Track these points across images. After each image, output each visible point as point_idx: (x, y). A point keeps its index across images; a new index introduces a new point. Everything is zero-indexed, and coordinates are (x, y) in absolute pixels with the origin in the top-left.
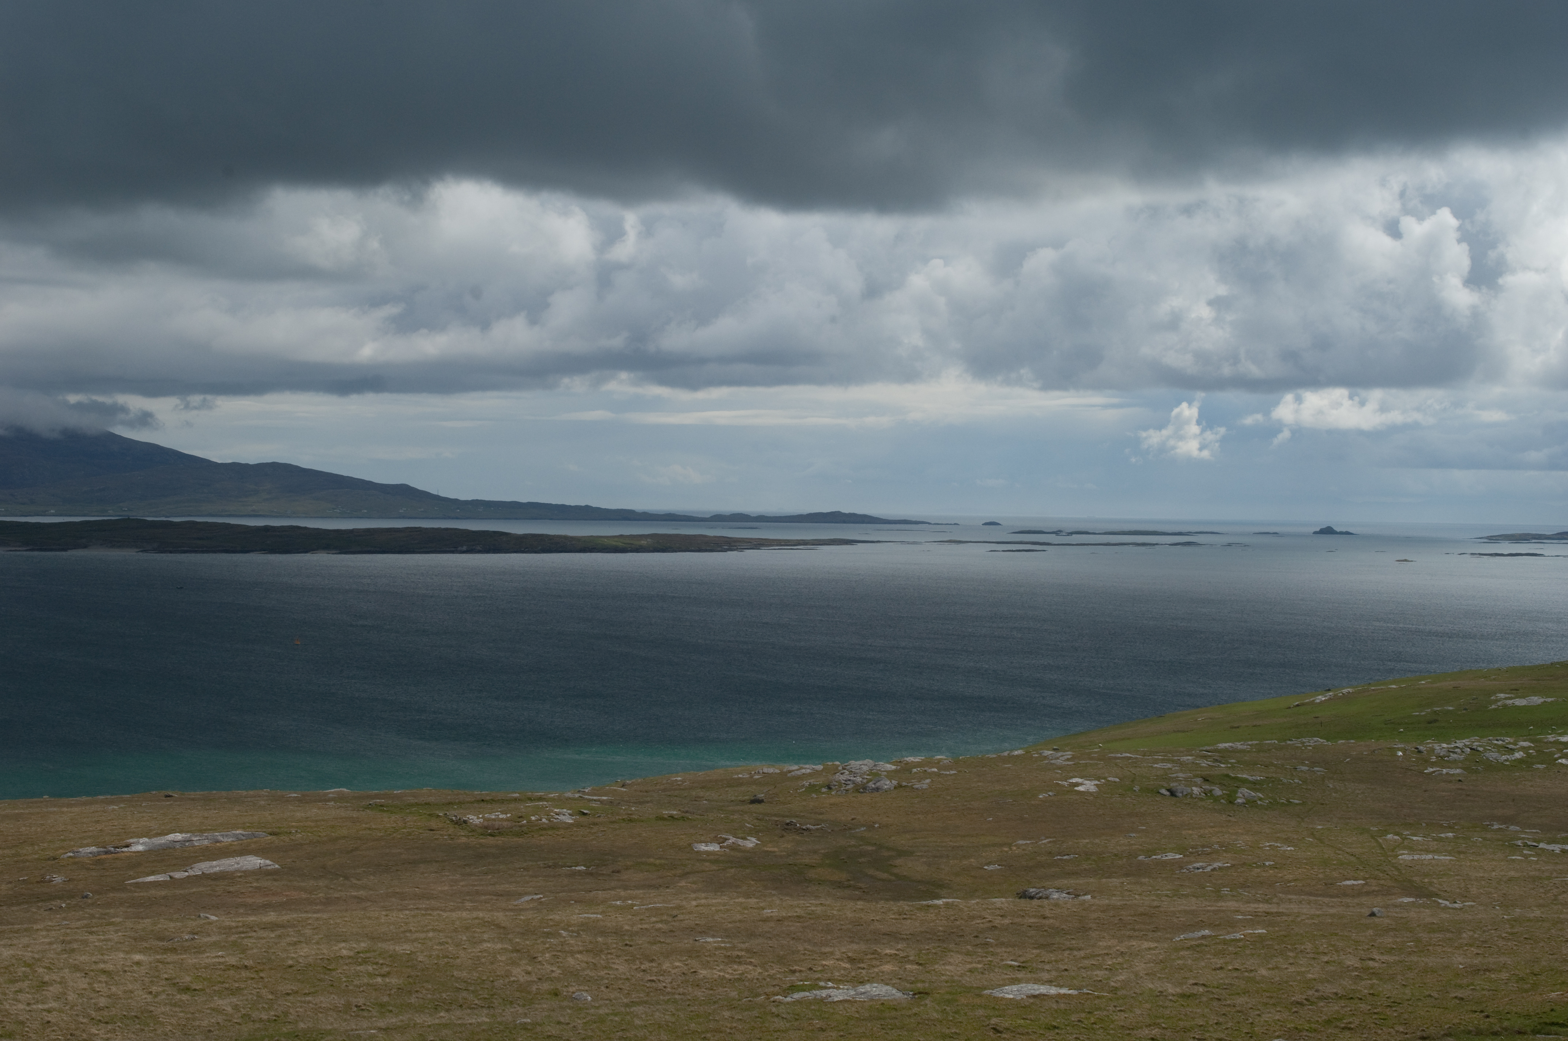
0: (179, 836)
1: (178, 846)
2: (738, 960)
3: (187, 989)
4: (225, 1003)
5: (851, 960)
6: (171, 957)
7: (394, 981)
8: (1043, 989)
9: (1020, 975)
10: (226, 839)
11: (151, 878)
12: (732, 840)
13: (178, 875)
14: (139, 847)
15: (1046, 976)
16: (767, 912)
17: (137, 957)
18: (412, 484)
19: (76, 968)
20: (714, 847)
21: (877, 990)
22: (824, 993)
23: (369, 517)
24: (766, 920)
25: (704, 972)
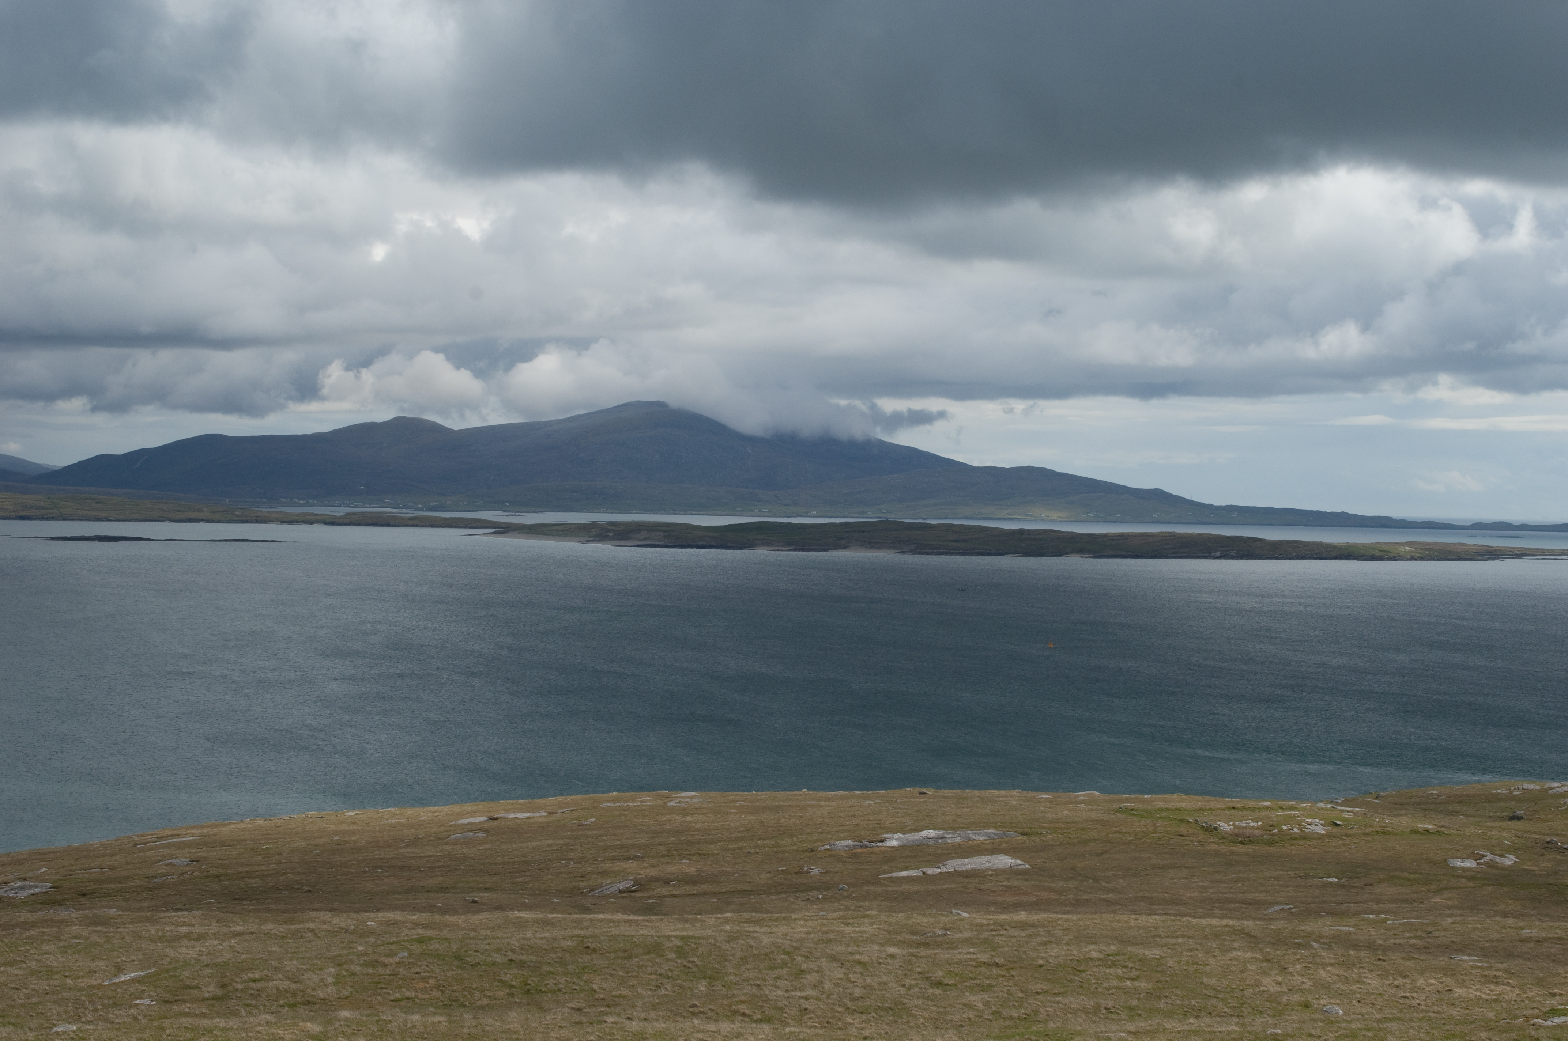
0: (932, 833)
1: (931, 842)
2: (1495, 980)
3: (939, 984)
4: (977, 1000)
6: (924, 952)
7: (1143, 985)
10: (979, 837)
11: (905, 873)
12: (1489, 857)
13: (931, 871)
14: (894, 841)
16: (1526, 933)
17: (892, 950)
19: (833, 958)
20: (1470, 864)
23: (1123, 522)
24: (1525, 940)
25: (1459, 991)
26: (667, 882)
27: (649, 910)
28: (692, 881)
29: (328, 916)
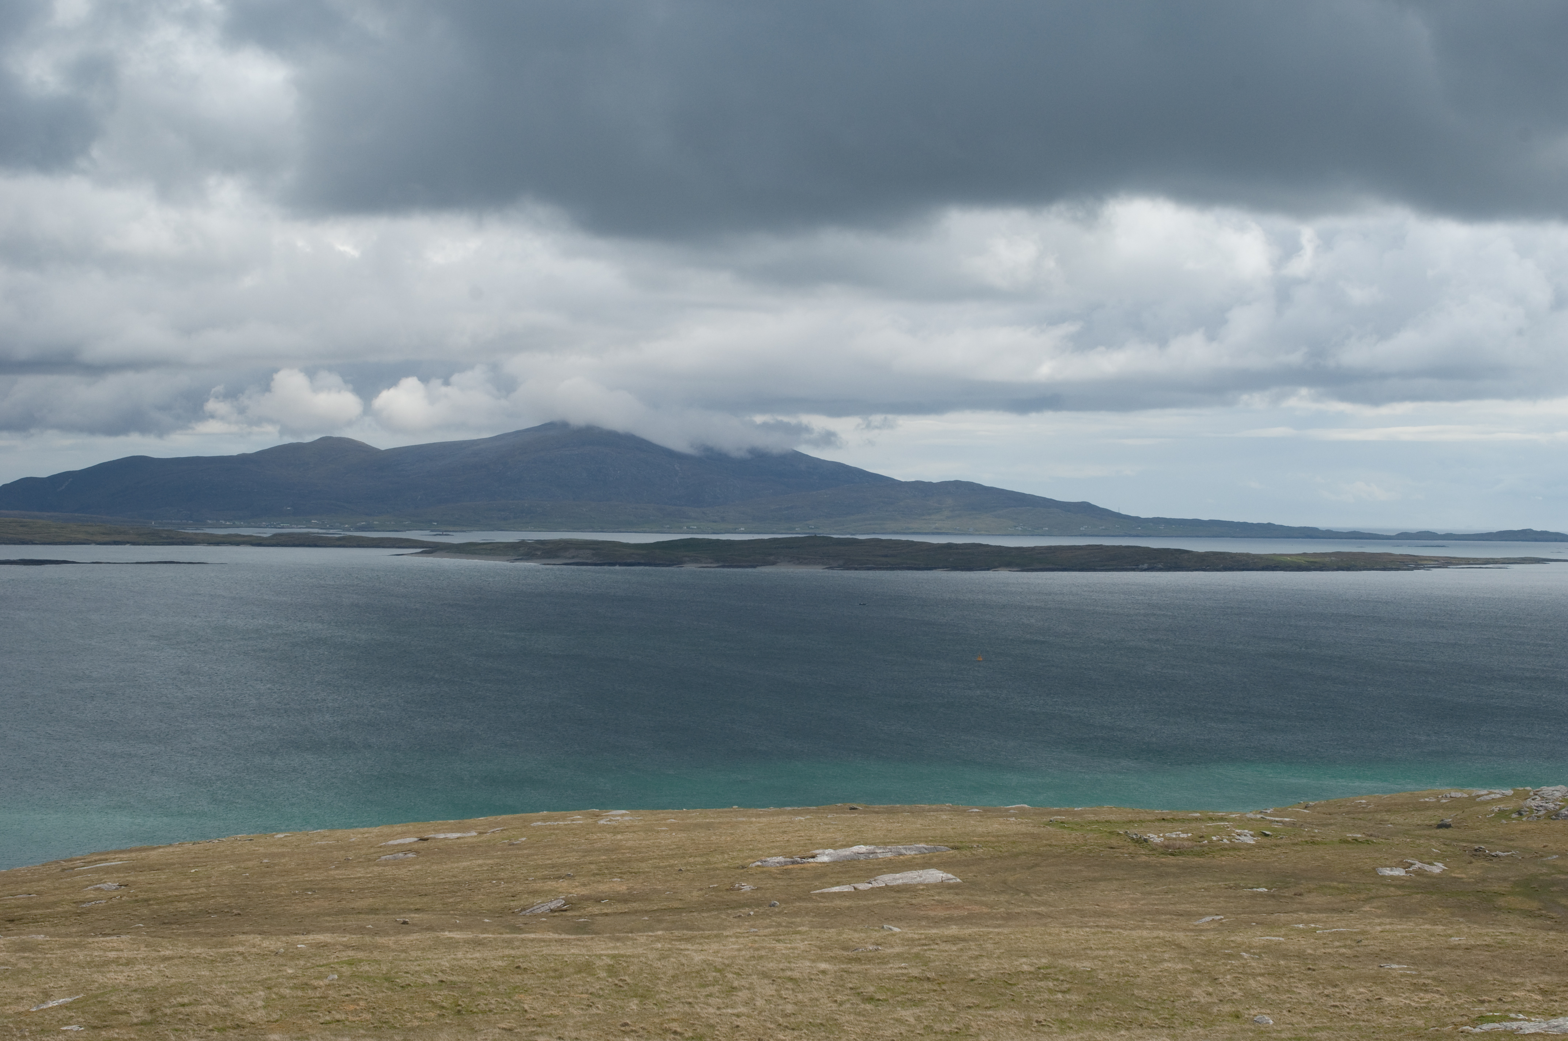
0: (863, 849)
1: (862, 858)
2: (1424, 988)
3: (870, 999)
4: (908, 1014)
5: (1543, 992)
6: (855, 967)
7: (1074, 997)
10: (909, 852)
11: (836, 889)
12: (1418, 865)
13: (863, 886)
14: (825, 857)
16: (1455, 940)
17: (823, 966)
18: (1093, 502)
19: (765, 975)
20: (1399, 872)
22: (1515, 1025)
23: (1049, 534)
24: (1453, 948)
25: (1388, 1000)
26: (598, 900)
27: (581, 929)
28: (623, 899)
29: (257, 939)
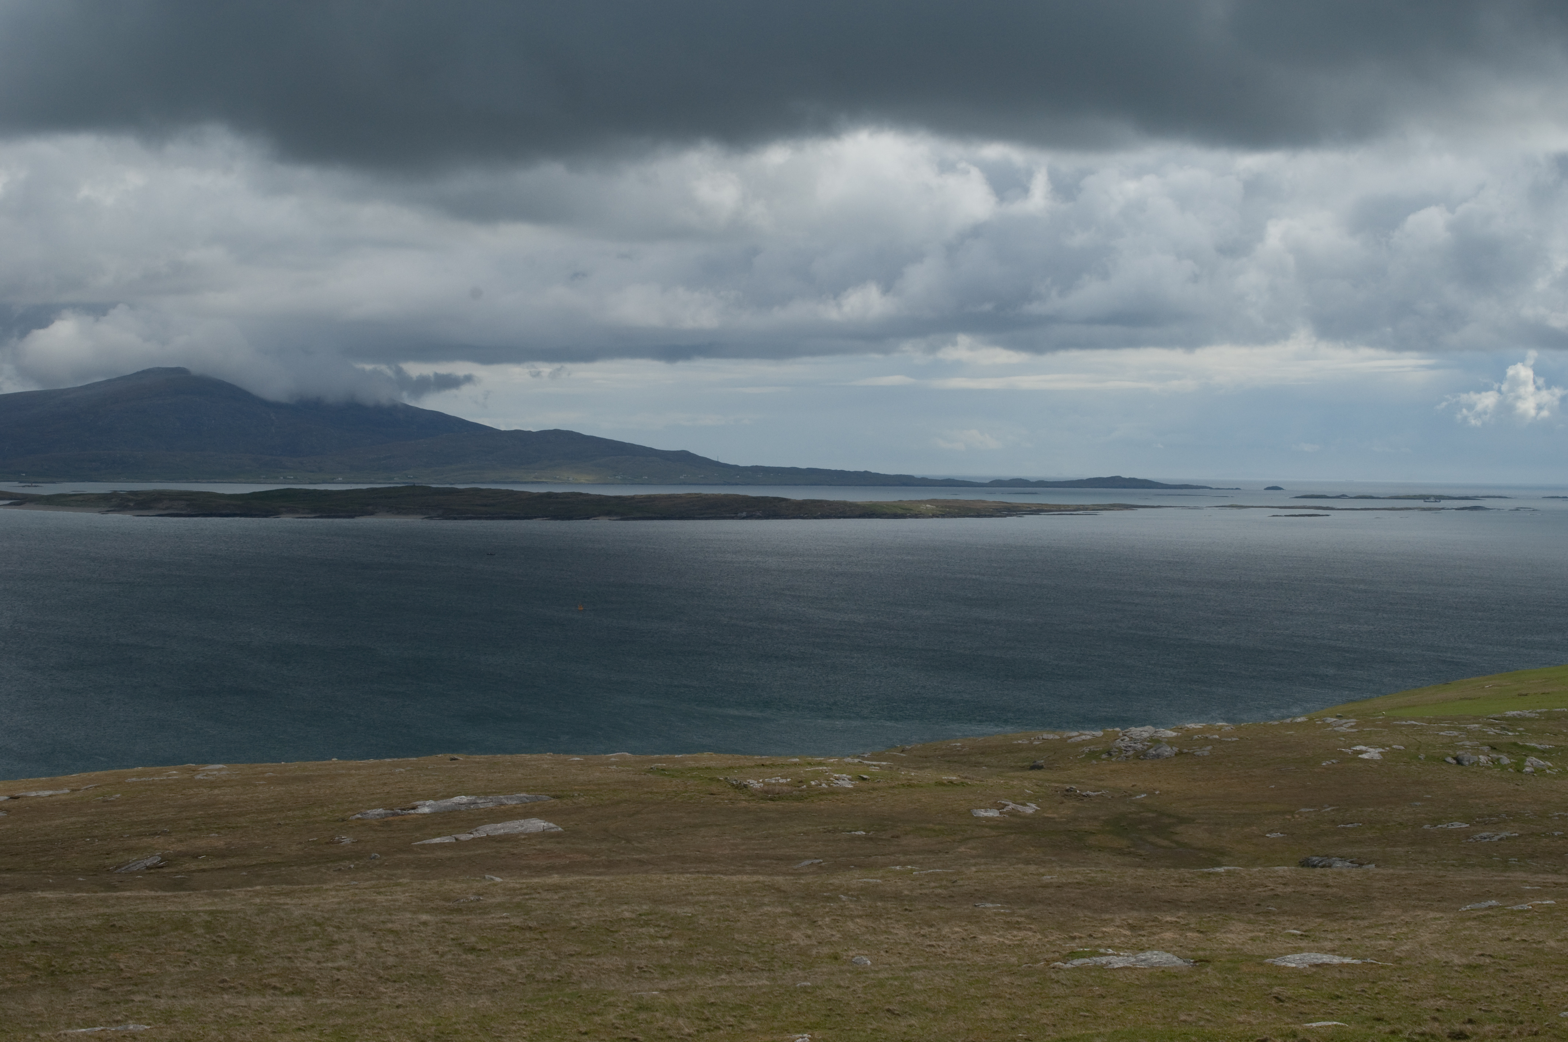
0: (464, 799)
1: (463, 808)
2: (1018, 926)
3: (472, 950)
4: (510, 964)
5: (1132, 927)
6: (456, 918)
7: (675, 943)
8: (1326, 958)
9: (1303, 944)
10: (511, 801)
11: (437, 840)
12: (1011, 806)
13: (463, 837)
14: (425, 808)
15: (1328, 945)
16: (1047, 878)
17: (424, 917)
18: (692, 451)
19: (365, 928)
20: (993, 813)
21: (1157, 957)
22: (1104, 960)
24: (1045, 886)
25: (983, 938)
26: (195, 856)
27: (178, 886)
28: (221, 854)
